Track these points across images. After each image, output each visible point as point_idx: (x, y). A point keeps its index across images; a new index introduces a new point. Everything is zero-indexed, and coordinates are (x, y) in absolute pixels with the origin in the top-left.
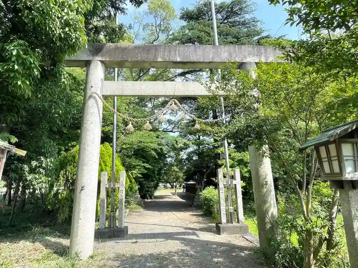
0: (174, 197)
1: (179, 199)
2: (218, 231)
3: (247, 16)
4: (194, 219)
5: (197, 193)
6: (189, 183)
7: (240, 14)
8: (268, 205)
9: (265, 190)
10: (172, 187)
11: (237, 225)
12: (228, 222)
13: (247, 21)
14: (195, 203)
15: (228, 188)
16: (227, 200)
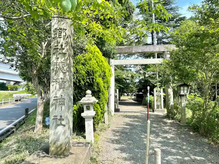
0: (130, 100)
1: (133, 101)
2: (153, 111)
3: (173, 6)
4: (143, 108)
5: (144, 98)
6: (139, 93)
7: (169, 4)
8: (170, 101)
9: (170, 97)
10: (128, 95)
11: (161, 109)
12: (157, 108)
13: (173, 8)
14: (142, 103)
15: (157, 96)
16: (157, 101)
